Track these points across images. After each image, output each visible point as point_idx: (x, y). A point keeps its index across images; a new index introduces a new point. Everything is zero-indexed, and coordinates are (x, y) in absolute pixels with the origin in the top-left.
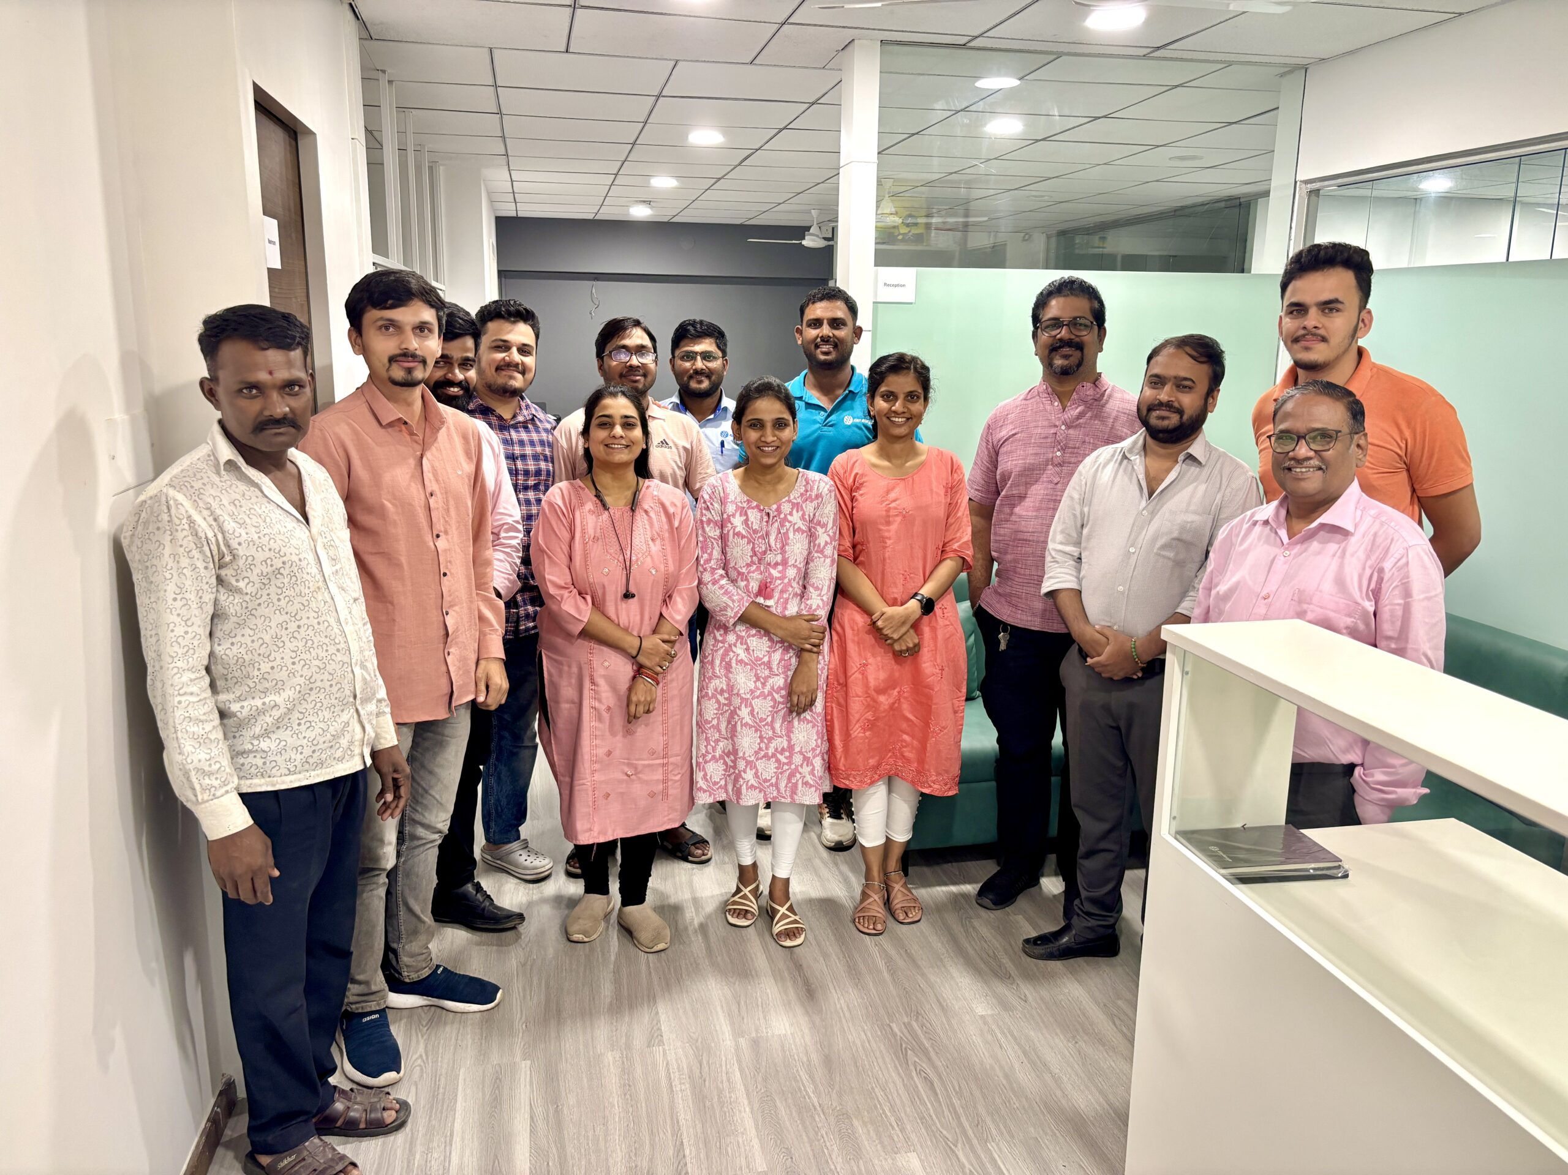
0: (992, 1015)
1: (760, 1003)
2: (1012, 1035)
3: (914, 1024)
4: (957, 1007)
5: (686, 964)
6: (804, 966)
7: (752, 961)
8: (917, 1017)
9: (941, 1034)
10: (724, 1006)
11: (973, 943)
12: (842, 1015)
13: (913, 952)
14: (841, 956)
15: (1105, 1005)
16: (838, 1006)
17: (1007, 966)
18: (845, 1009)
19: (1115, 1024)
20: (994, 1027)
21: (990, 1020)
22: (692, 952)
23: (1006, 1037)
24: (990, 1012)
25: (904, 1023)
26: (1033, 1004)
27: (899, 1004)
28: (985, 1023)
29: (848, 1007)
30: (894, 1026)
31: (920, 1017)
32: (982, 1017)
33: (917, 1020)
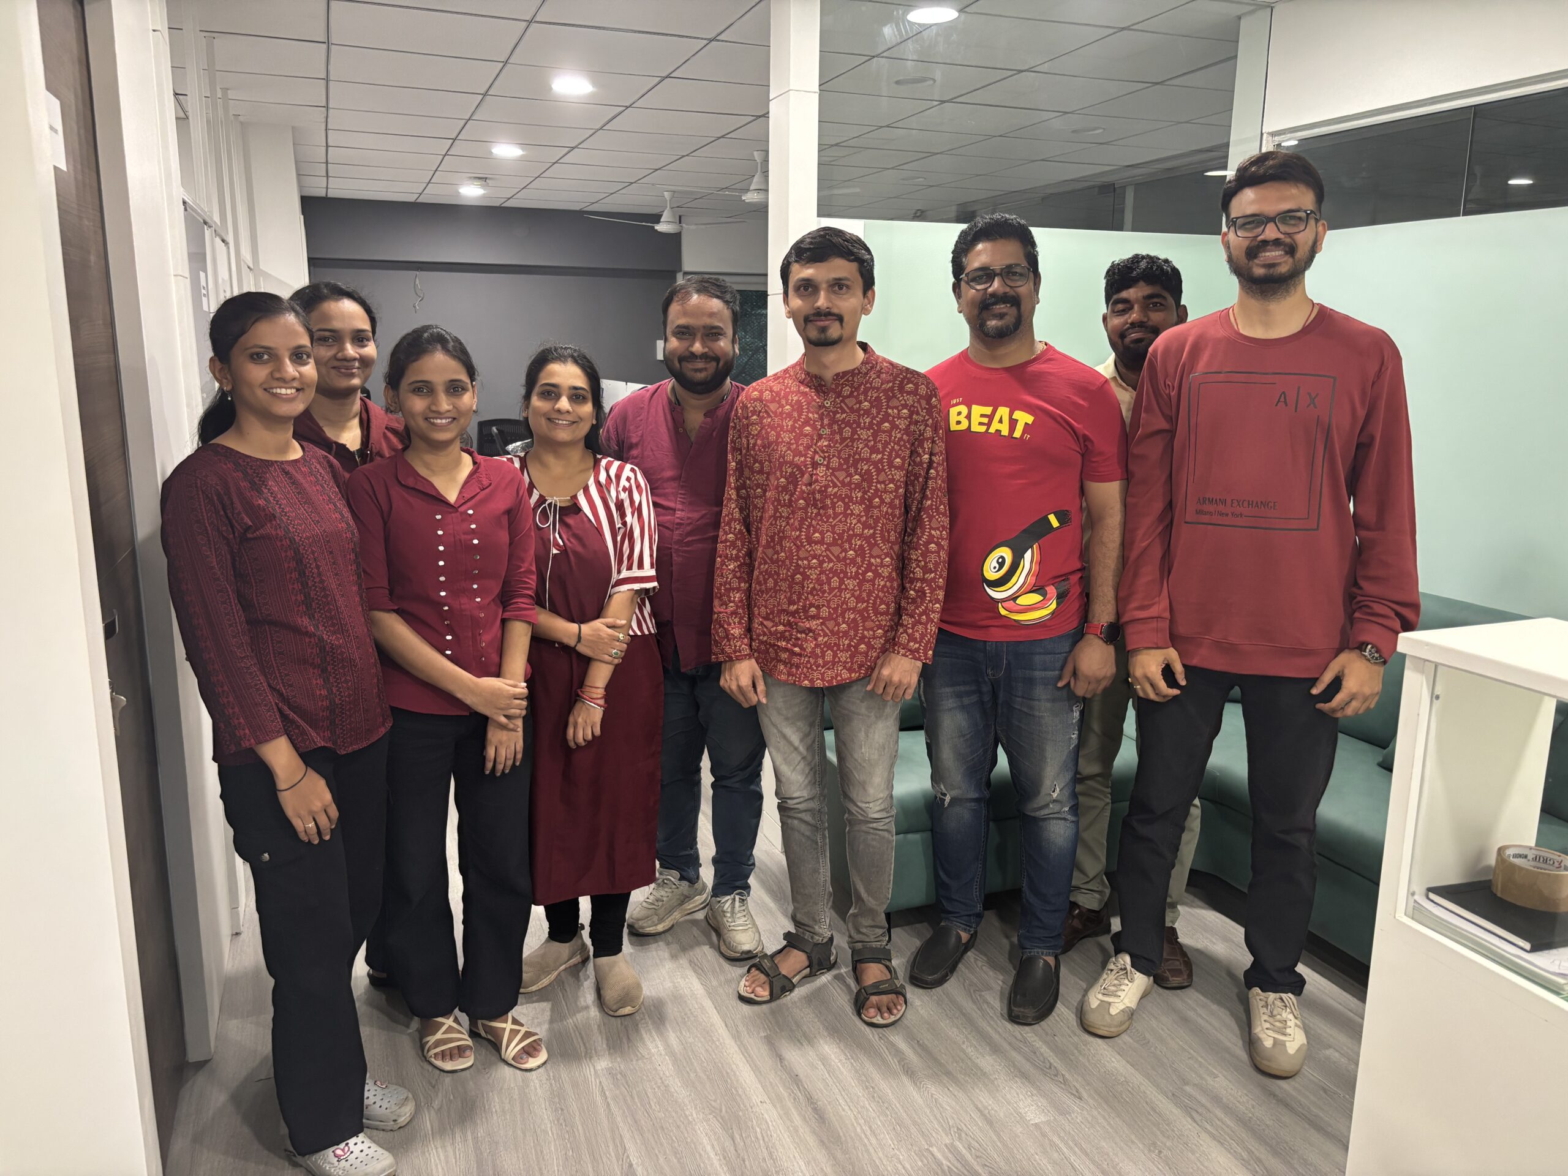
0: (1048, 1123)
1: (759, 1136)
2: (1082, 1149)
3: (958, 1144)
4: (1002, 1115)
5: (652, 1088)
6: (801, 1076)
7: (735, 1074)
8: (960, 1135)
9: (996, 1156)
10: (715, 1143)
11: (992, 1023)
12: (866, 1141)
13: (926, 1042)
14: (843, 1057)
15: (1173, 1095)
16: (858, 1130)
17: (1042, 1050)
18: (868, 1133)
19: (1195, 1121)
20: (1056, 1139)
21: (1047, 1129)
22: (655, 1069)
23: (1075, 1153)
24: (1043, 1119)
25: (946, 1145)
26: (1091, 1101)
27: (932, 1118)
28: (1044, 1135)
29: (870, 1127)
30: (934, 1150)
31: (963, 1135)
32: (1036, 1125)
33: (960, 1138)
